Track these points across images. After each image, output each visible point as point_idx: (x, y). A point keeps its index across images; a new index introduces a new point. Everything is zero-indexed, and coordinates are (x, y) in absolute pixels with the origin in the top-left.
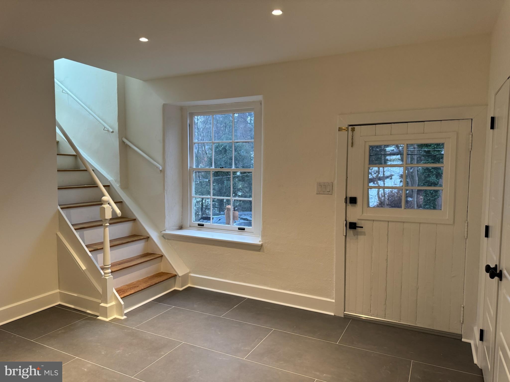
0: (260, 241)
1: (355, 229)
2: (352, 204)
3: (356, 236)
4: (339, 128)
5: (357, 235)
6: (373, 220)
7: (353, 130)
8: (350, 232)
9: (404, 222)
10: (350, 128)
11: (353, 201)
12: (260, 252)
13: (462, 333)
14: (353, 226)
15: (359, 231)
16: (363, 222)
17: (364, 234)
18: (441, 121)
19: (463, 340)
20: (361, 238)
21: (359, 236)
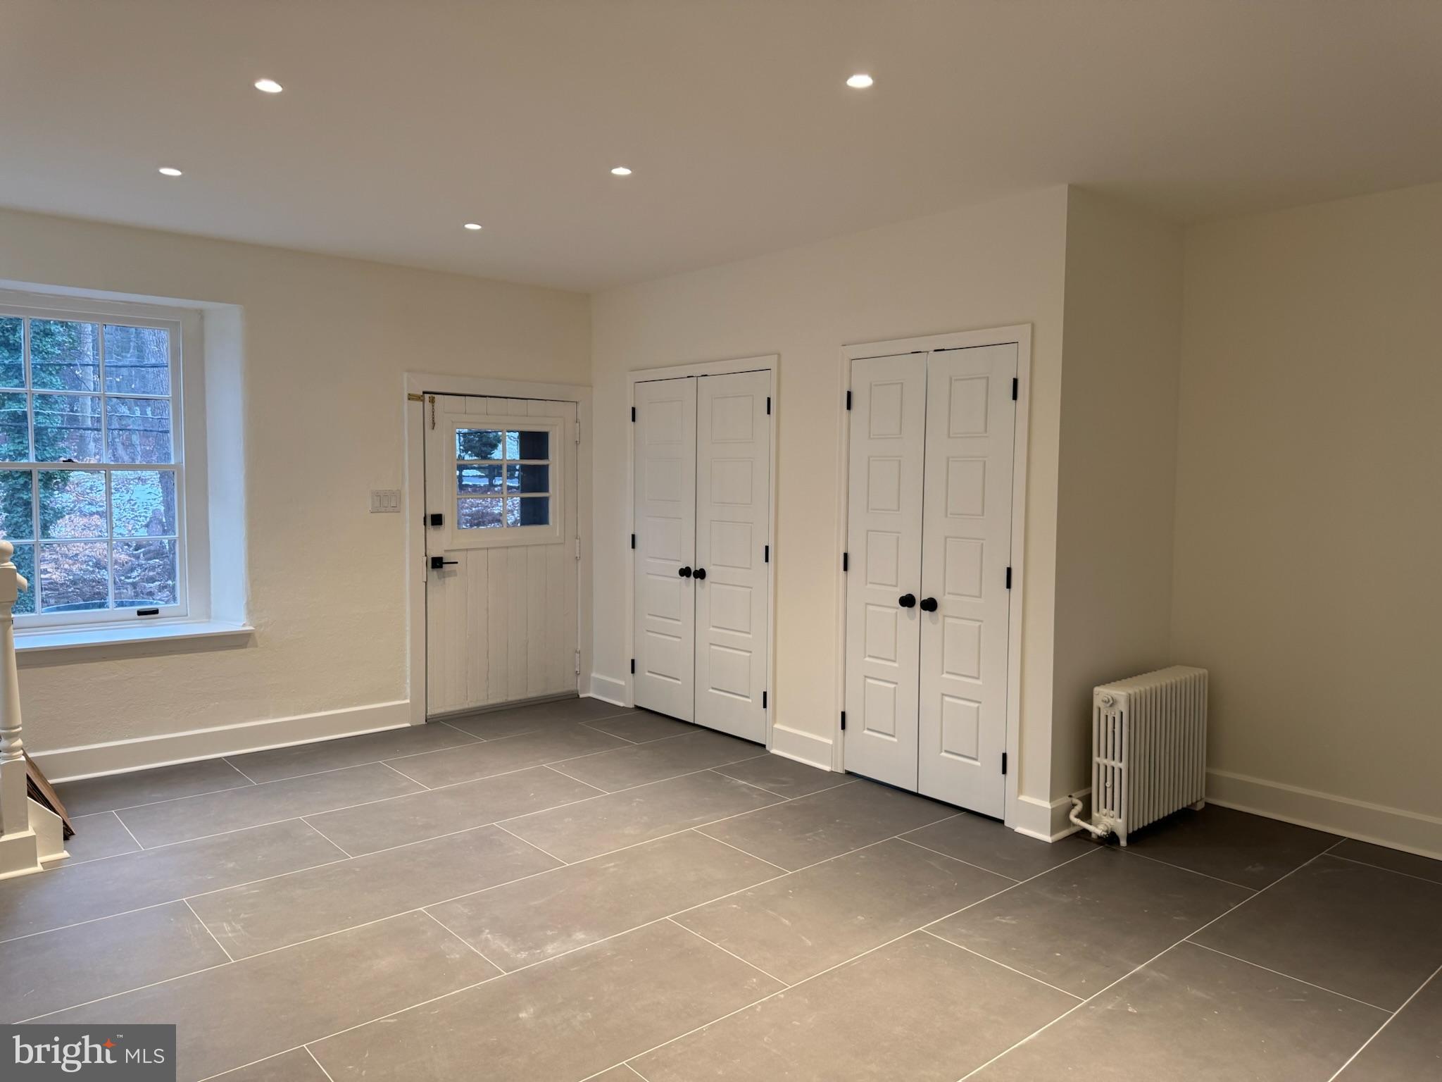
0: (244, 625)
1: (441, 567)
2: (435, 526)
3: (443, 579)
4: (409, 394)
5: (444, 577)
6: (467, 550)
7: (432, 401)
8: (434, 574)
9: (507, 547)
10: (427, 396)
11: (437, 520)
12: (246, 648)
13: (579, 688)
14: (437, 563)
15: (446, 570)
16: (452, 554)
17: (454, 573)
18: (546, 400)
19: (581, 696)
20: (450, 581)
21: (447, 579)
